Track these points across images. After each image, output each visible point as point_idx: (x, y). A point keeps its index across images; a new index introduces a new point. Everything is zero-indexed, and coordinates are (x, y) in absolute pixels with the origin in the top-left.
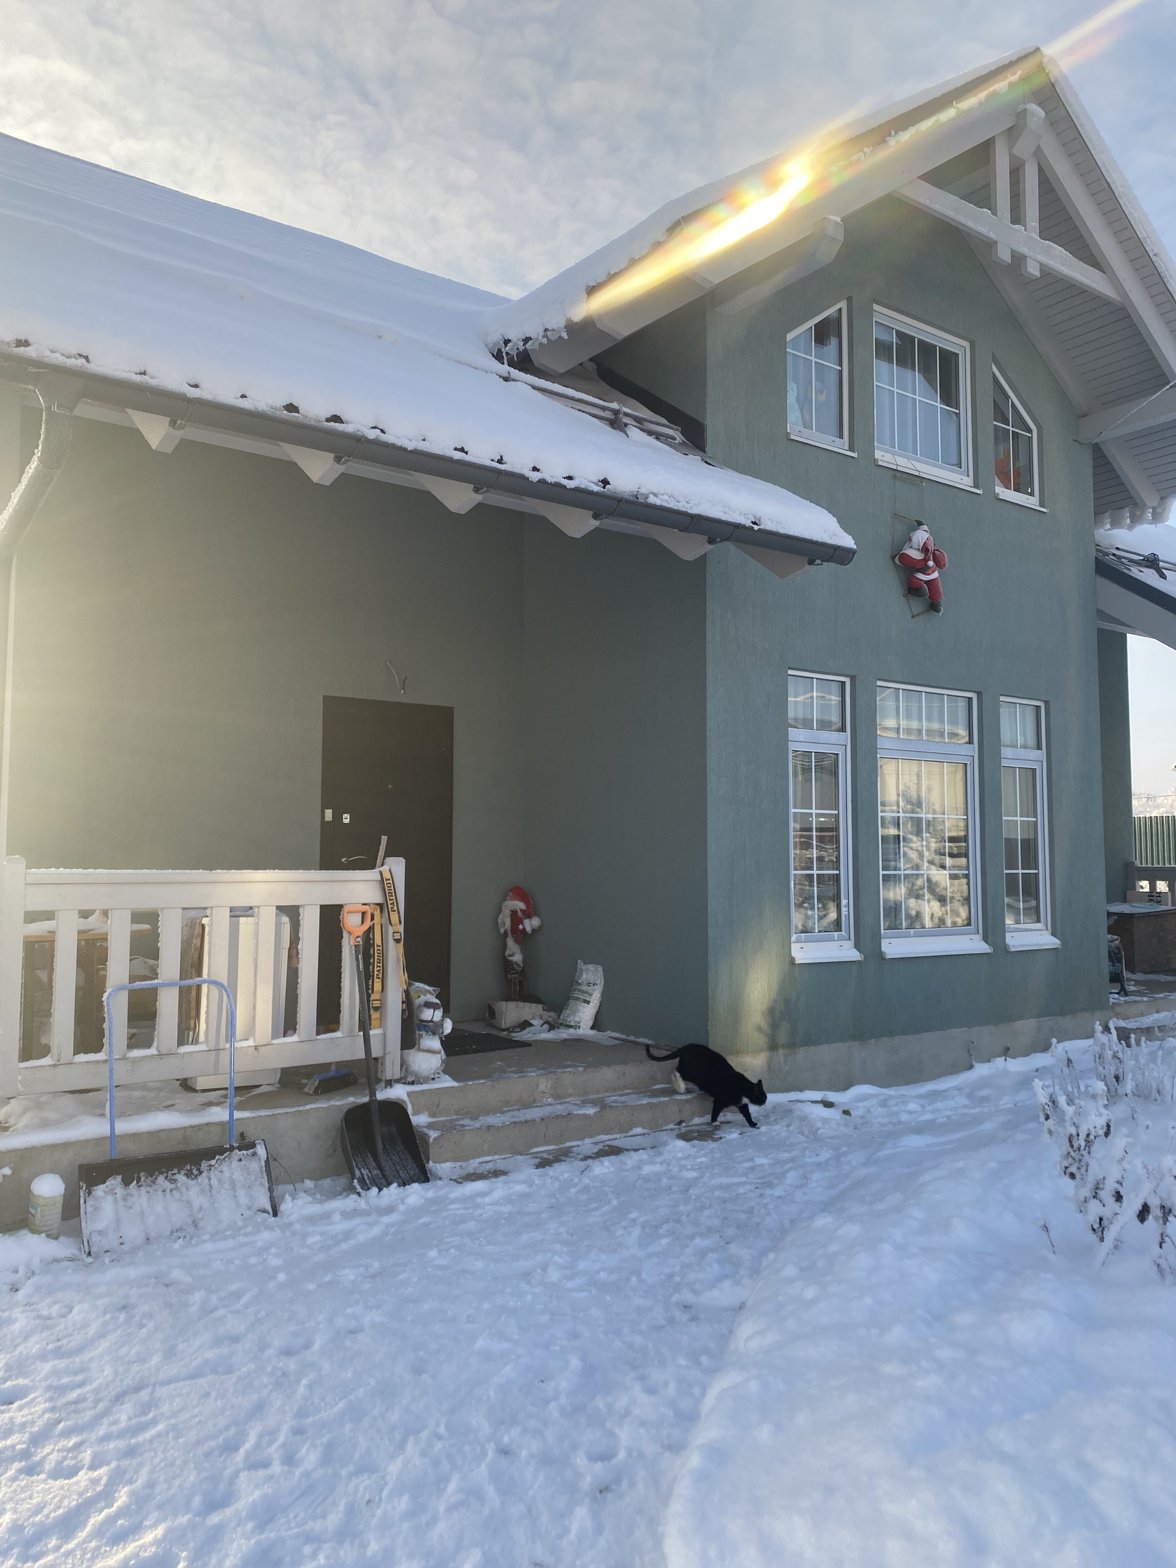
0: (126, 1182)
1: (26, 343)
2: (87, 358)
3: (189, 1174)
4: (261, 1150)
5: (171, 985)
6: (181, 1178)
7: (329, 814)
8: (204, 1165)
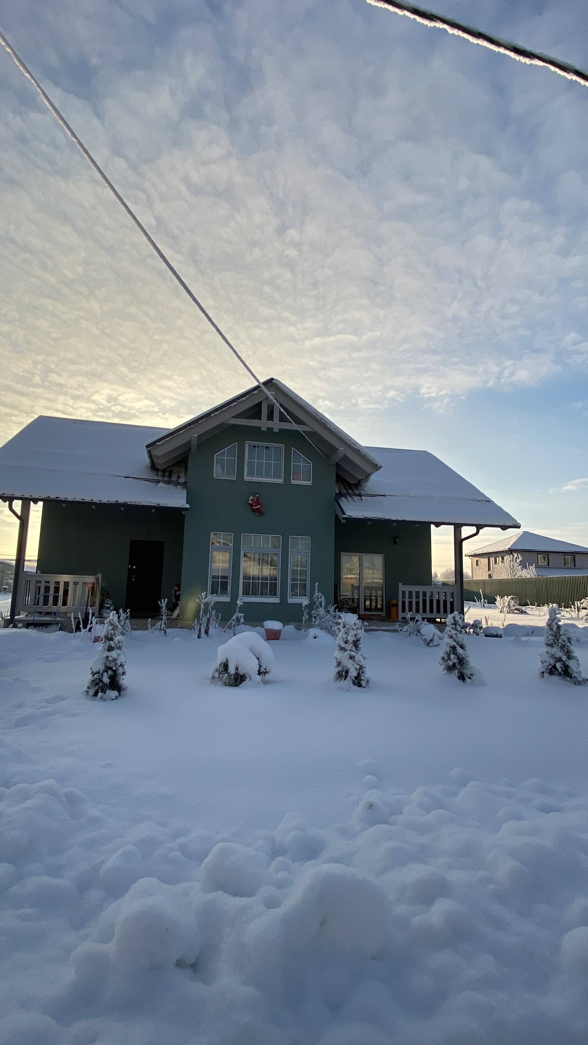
3: (46, 627)
7: (130, 566)
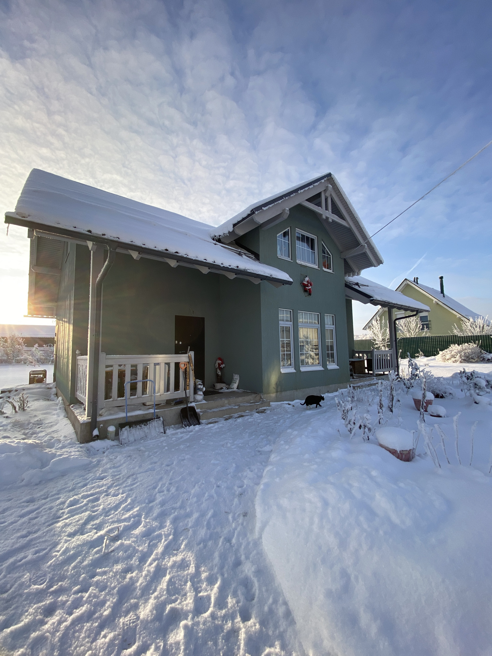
0: (130, 427)
1: (105, 235)
2: (119, 238)
3: (145, 425)
4: (161, 419)
5: (140, 381)
6: (143, 426)
7: (176, 342)
8: (148, 423)
